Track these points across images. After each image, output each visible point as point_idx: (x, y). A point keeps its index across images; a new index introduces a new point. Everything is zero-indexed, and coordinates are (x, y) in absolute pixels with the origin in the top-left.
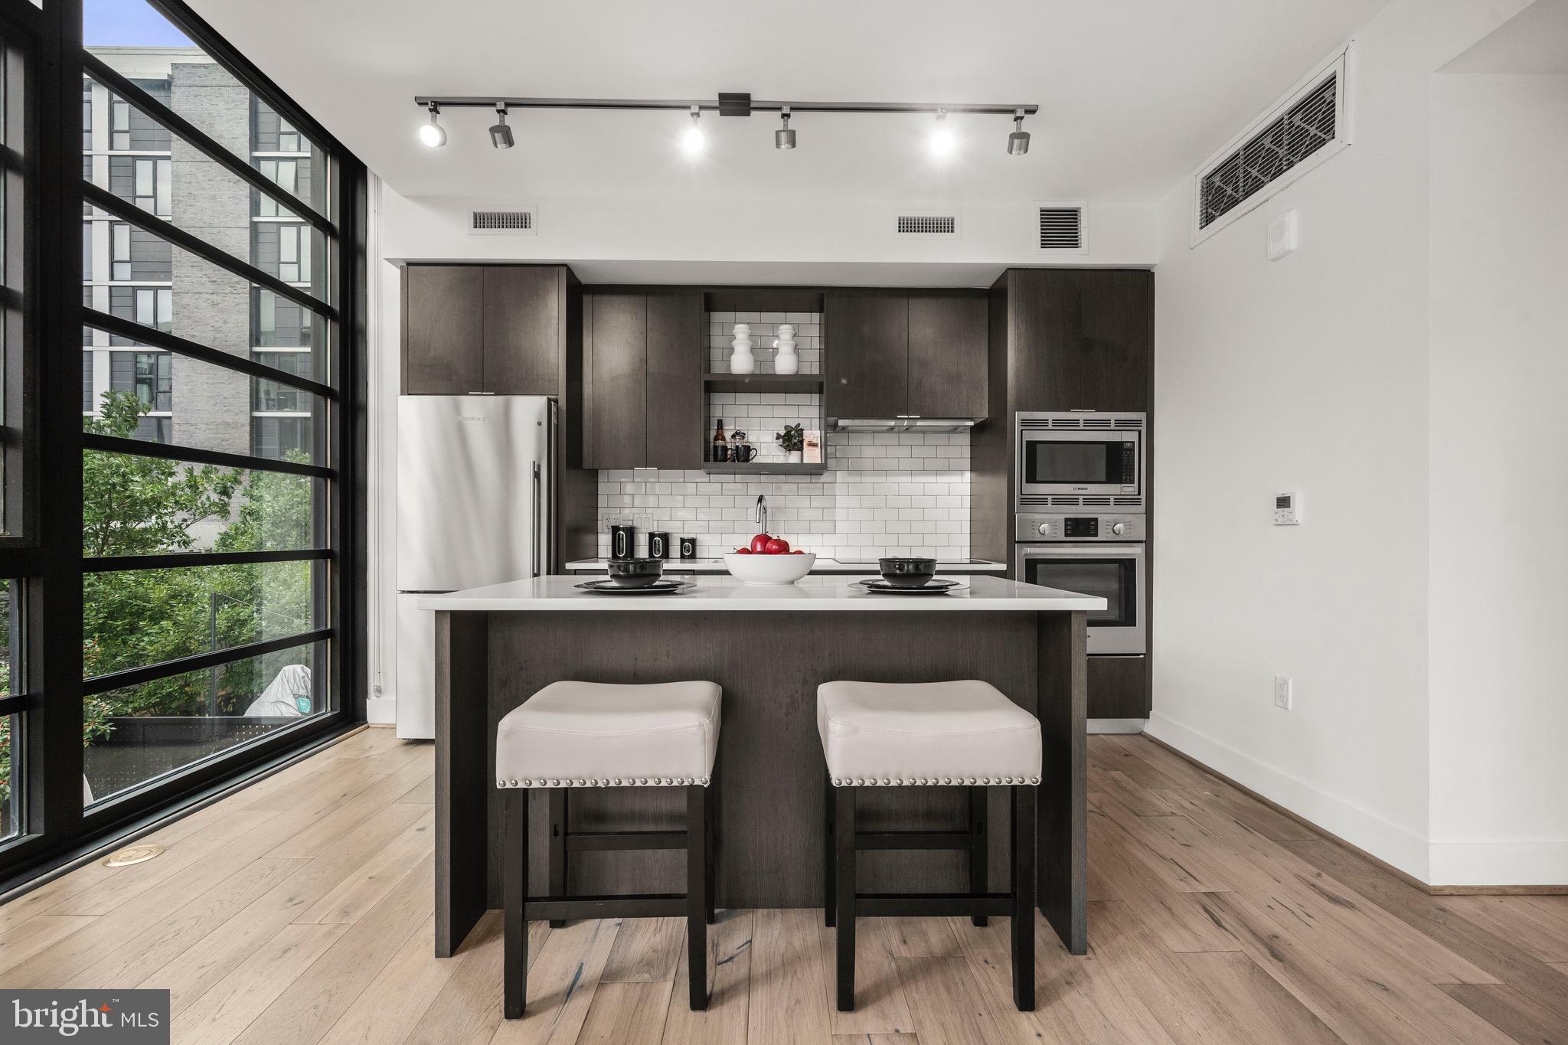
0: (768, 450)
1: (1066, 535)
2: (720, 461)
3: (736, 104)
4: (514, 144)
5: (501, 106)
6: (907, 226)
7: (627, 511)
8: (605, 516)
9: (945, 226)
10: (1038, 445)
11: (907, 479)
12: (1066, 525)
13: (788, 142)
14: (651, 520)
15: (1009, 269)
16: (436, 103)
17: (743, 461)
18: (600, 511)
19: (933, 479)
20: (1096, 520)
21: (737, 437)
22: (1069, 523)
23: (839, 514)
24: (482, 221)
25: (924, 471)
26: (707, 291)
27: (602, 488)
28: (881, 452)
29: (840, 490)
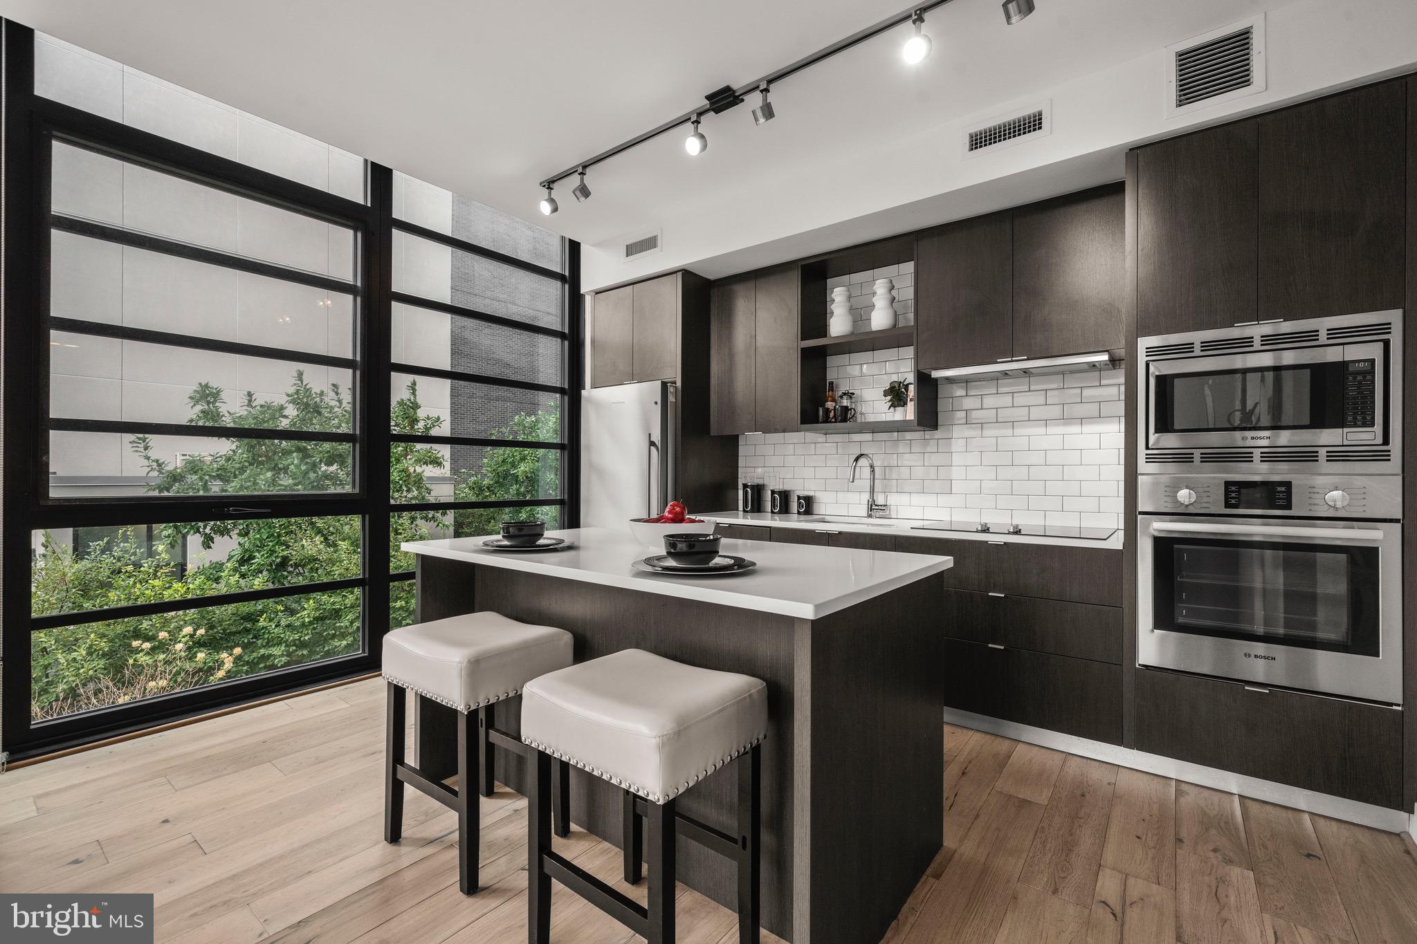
0: (875, 407)
1: (1227, 505)
2: (821, 423)
3: (723, 99)
4: (590, 193)
5: (580, 170)
6: (979, 141)
7: (760, 470)
8: (744, 475)
9: (1032, 124)
10: (1177, 381)
11: (1042, 430)
12: (1227, 492)
13: (764, 115)
14: (777, 478)
15: (1131, 150)
16: (549, 183)
17: (841, 422)
18: (740, 470)
19: (1075, 429)
20: (1288, 485)
21: (845, 397)
22: (1233, 488)
23: (957, 473)
24: (632, 250)
25: (1065, 420)
26: (803, 263)
27: (742, 450)
28: (1007, 400)
29: (957, 445)
